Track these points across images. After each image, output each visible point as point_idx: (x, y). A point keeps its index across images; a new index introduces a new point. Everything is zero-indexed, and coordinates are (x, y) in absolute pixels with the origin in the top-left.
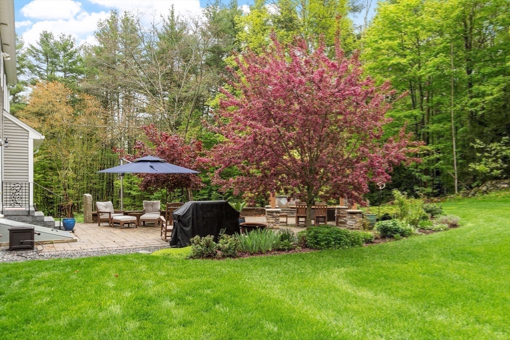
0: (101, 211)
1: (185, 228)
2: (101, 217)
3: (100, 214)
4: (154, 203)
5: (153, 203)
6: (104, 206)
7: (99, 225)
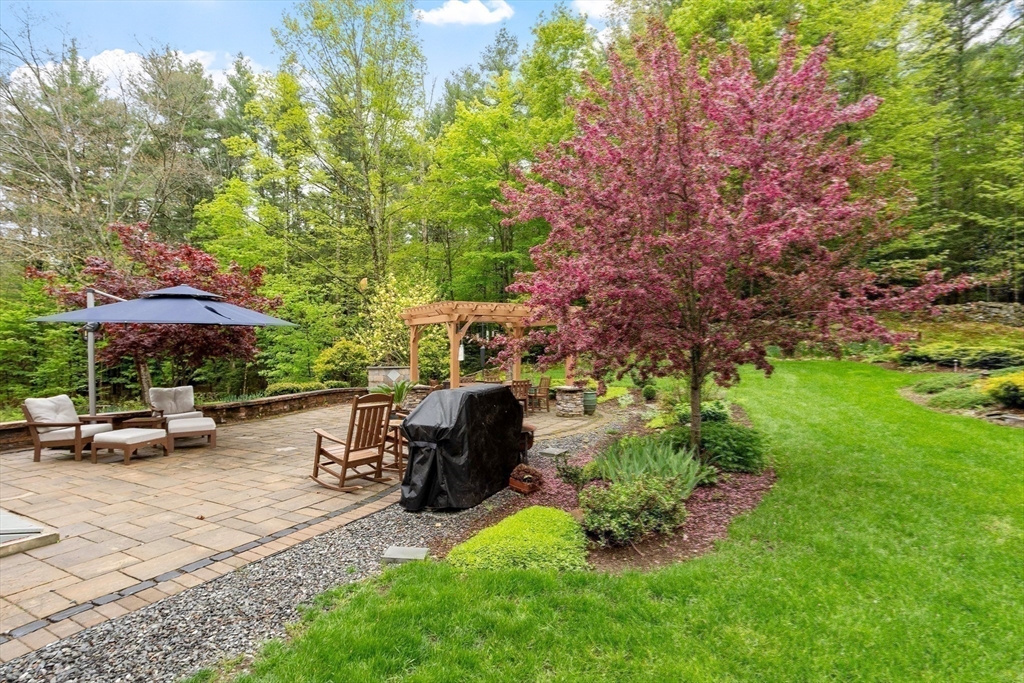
0: (45, 422)
1: (454, 460)
2: (44, 438)
3: (40, 430)
4: (180, 393)
5: (176, 394)
6: (51, 409)
7: (37, 459)
